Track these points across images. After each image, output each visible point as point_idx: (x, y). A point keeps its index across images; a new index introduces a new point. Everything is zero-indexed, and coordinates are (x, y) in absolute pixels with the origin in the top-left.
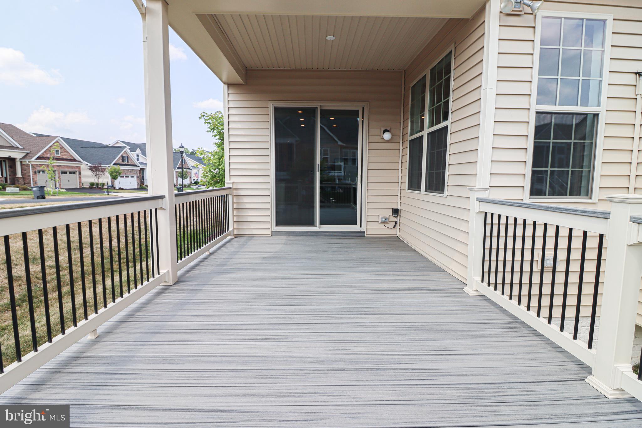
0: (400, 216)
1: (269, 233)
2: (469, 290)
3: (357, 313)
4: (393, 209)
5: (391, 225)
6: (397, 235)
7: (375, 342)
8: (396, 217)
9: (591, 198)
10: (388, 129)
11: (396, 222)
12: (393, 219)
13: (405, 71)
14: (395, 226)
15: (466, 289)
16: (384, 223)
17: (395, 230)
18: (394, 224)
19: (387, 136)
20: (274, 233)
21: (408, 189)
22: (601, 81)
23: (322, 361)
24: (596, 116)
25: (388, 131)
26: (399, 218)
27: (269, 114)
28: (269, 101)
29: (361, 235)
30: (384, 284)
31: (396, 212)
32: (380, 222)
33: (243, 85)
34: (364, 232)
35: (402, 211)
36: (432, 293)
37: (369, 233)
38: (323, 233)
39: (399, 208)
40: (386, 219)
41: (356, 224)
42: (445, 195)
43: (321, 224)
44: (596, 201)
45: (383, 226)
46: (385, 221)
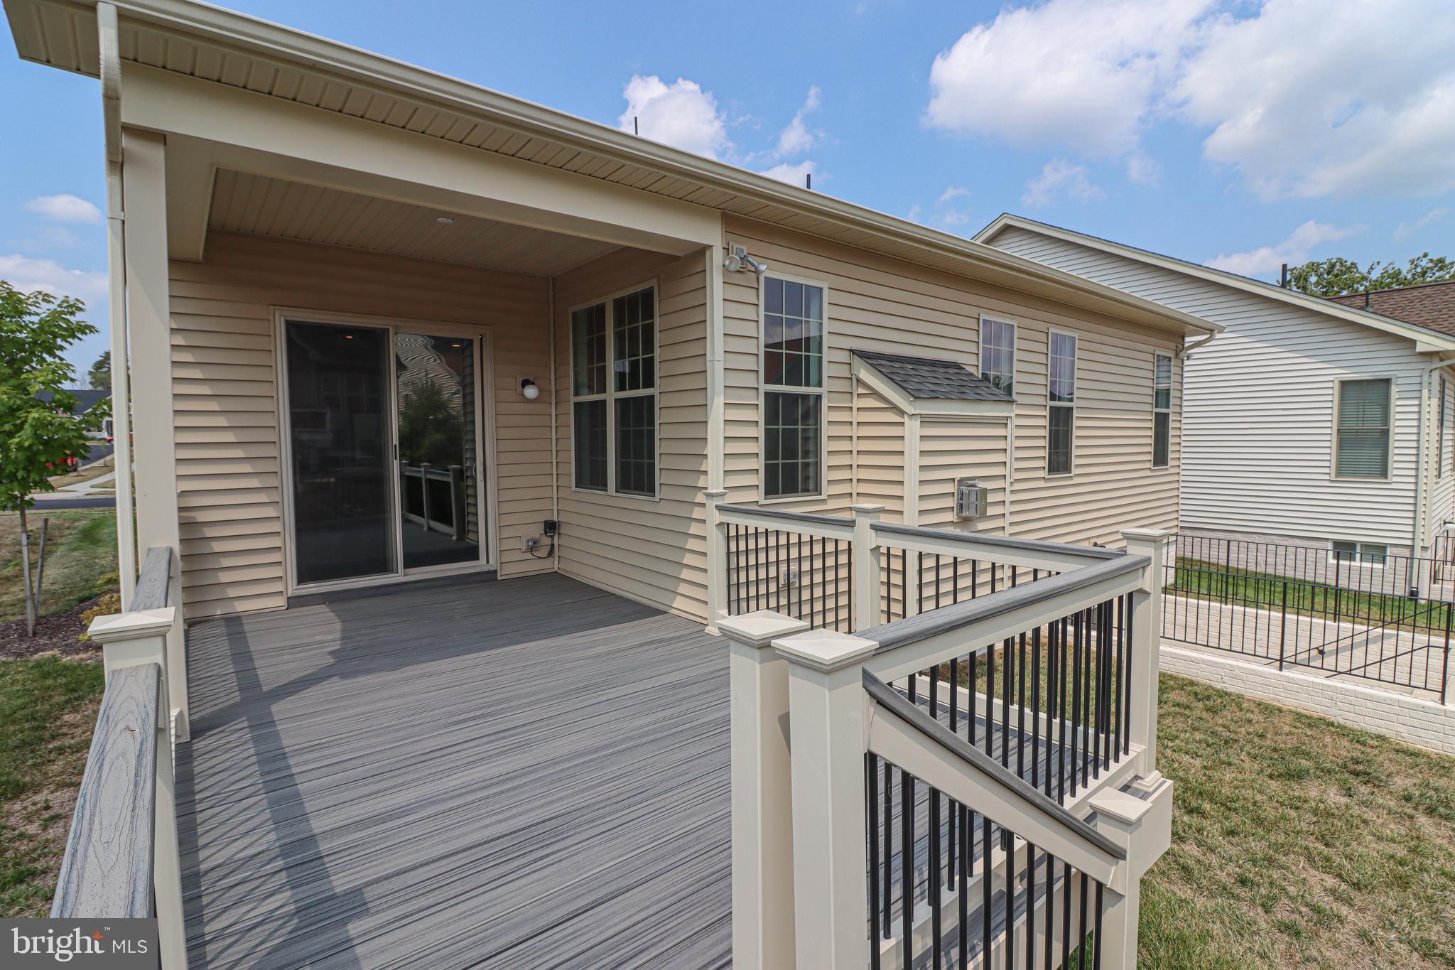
0: (559, 534)
1: (281, 602)
2: (712, 630)
3: (598, 689)
4: (545, 522)
5: (543, 552)
6: (556, 569)
7: (649, 712)
8: (552, 537)
9: (821, 494)
10: (531, 379)
11: (553, 545)
12: (547, 541)
13: (553, 278)
14: (551, 554)
15: (709, 629)
16: (531, 550)
17: (551, 559)
18: (547, 549)
19: (531, 392)
20: (294, 602)
21: (576, 487)
22: (821, 357)
23: (606, 747)
24: (819, 397)
25: (533, 384)
26: (556, 538)
27: (272, 334)
28: (272, 308)
29: (489, 577)
30: (600, 647)
31: (551, 527)
32: (524, 547)
33: (200, 263)
34: (495, 572)
35: (562, 525)
36: (671, 644)
37: (505, 572)
38: (411, 585)
39: (556, 519)
40: (534, 543)
41: (477, 558)
42: (657, 499)
43: (406, 566)
44: (826, 497)
45: (529, 556)
46: (533, 546)
